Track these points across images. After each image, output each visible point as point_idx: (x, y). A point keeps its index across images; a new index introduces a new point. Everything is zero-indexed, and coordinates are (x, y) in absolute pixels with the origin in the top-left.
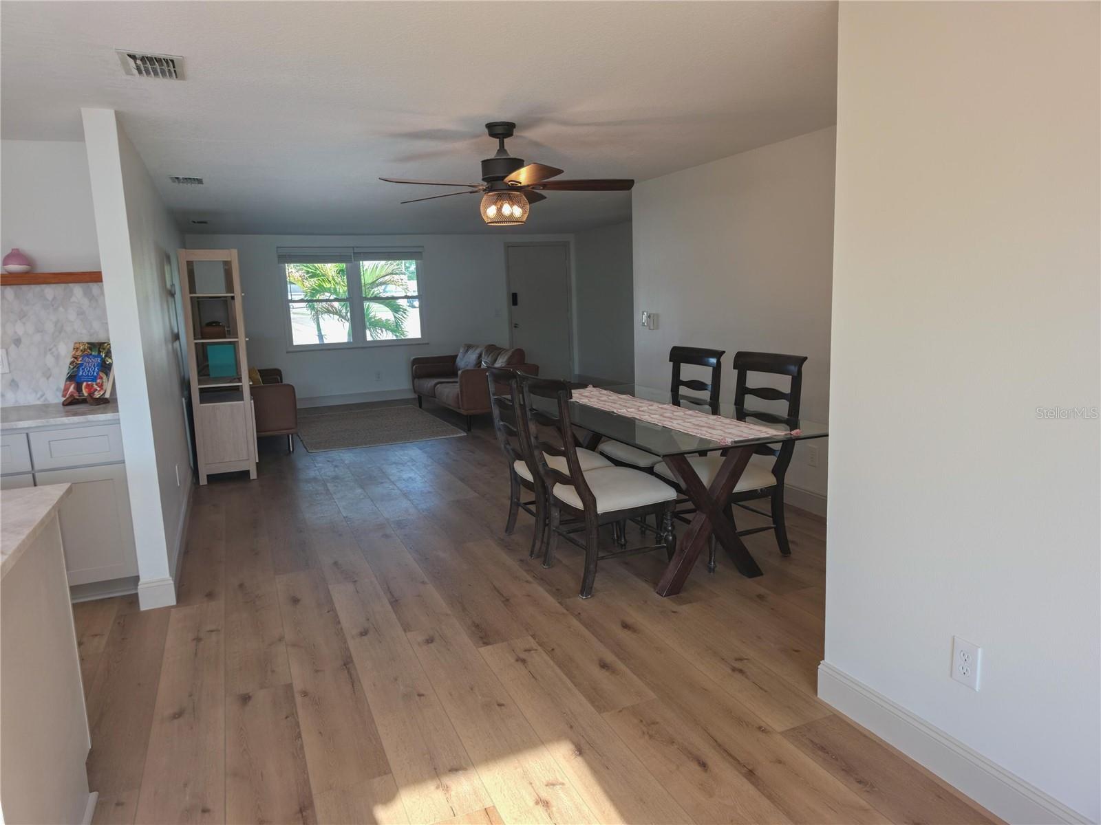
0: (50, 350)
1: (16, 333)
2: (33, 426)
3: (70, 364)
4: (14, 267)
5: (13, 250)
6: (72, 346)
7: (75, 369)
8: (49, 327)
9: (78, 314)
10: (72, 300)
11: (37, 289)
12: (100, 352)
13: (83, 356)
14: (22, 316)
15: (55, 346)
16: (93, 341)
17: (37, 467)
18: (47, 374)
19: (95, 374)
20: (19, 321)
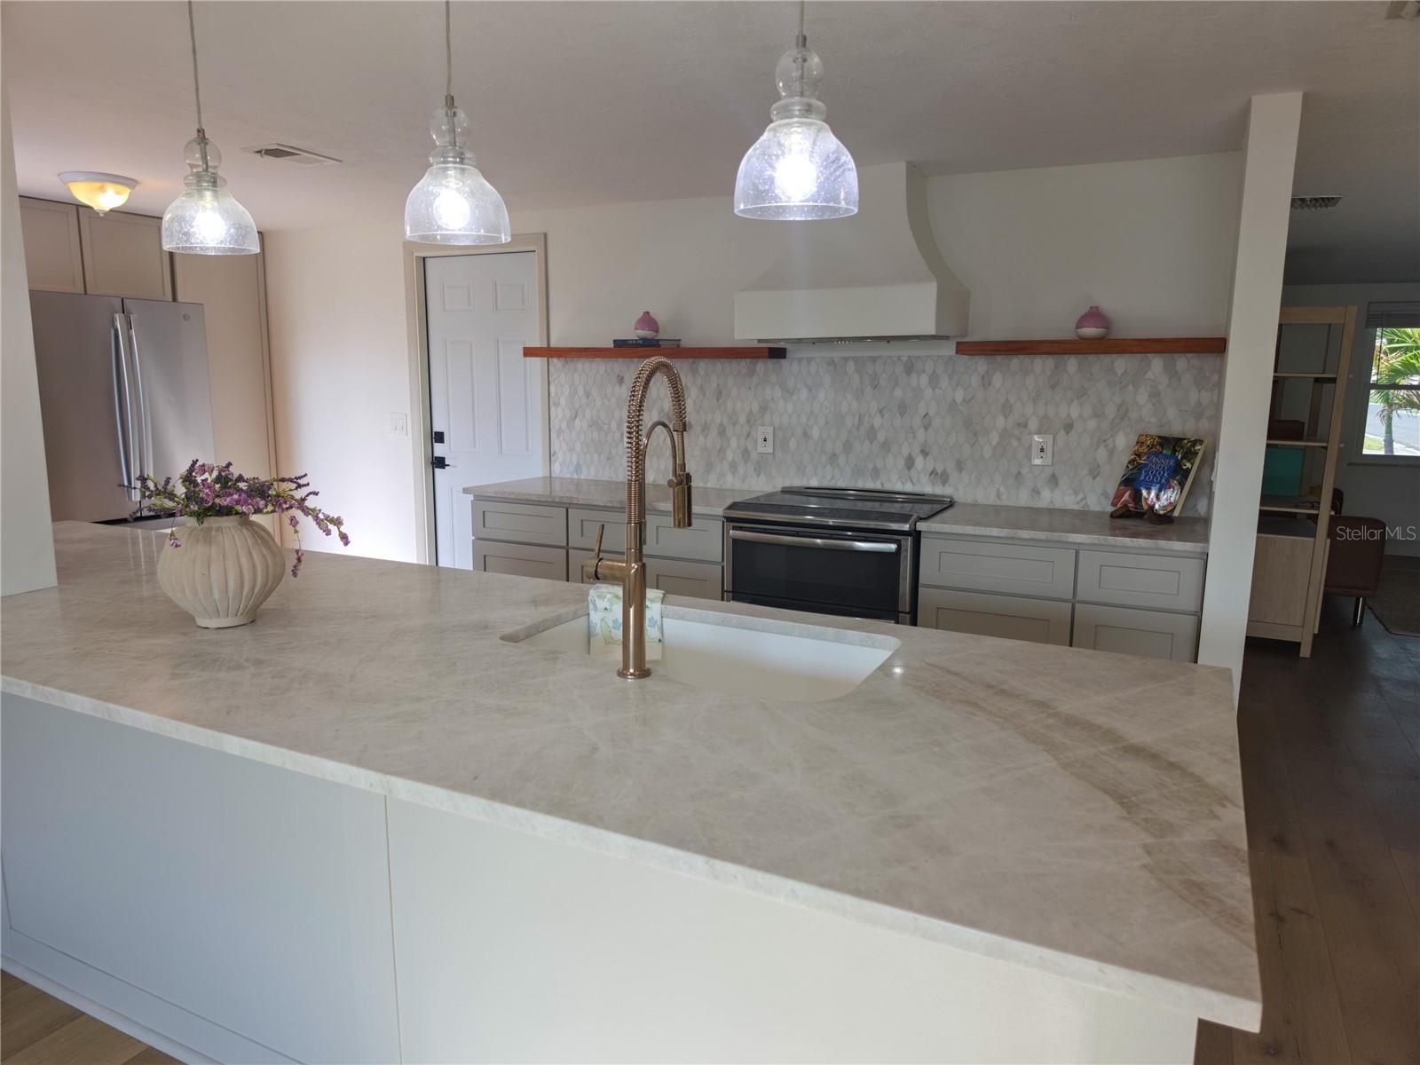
0: (1105, 441)
1: (1069, 415)
2: (1087, 542)
3: (1129, 463)
4: (1090, 331)
5: (1091, 308)
6: (1133, 439)
7: (1135, 471)
8: (1111, 411)
9: (1150, 396)
10: (1147, 376)
11: (1106, 359)
12: (1174, 451)
13: (1149, 454)
14: (1082, 394)
15: (1112, 436)
16: (1164, 433)
17: (1079, 597)
18: (1095, 472)
19: (1163, 480)
20: (1076, 401)
